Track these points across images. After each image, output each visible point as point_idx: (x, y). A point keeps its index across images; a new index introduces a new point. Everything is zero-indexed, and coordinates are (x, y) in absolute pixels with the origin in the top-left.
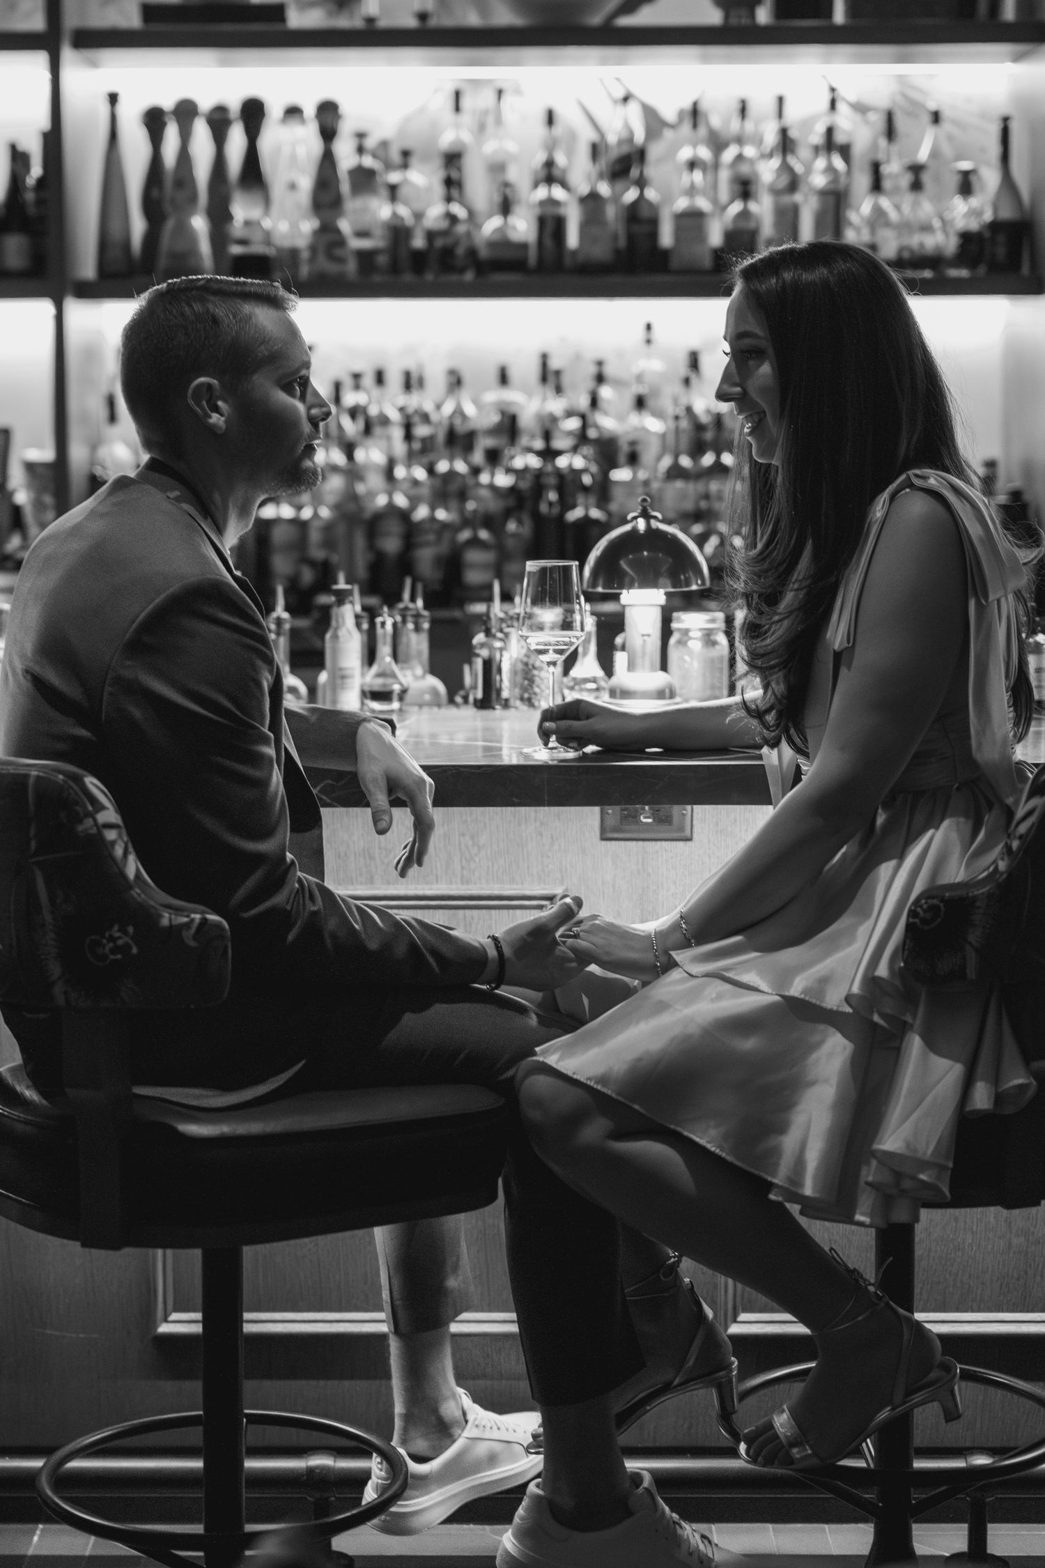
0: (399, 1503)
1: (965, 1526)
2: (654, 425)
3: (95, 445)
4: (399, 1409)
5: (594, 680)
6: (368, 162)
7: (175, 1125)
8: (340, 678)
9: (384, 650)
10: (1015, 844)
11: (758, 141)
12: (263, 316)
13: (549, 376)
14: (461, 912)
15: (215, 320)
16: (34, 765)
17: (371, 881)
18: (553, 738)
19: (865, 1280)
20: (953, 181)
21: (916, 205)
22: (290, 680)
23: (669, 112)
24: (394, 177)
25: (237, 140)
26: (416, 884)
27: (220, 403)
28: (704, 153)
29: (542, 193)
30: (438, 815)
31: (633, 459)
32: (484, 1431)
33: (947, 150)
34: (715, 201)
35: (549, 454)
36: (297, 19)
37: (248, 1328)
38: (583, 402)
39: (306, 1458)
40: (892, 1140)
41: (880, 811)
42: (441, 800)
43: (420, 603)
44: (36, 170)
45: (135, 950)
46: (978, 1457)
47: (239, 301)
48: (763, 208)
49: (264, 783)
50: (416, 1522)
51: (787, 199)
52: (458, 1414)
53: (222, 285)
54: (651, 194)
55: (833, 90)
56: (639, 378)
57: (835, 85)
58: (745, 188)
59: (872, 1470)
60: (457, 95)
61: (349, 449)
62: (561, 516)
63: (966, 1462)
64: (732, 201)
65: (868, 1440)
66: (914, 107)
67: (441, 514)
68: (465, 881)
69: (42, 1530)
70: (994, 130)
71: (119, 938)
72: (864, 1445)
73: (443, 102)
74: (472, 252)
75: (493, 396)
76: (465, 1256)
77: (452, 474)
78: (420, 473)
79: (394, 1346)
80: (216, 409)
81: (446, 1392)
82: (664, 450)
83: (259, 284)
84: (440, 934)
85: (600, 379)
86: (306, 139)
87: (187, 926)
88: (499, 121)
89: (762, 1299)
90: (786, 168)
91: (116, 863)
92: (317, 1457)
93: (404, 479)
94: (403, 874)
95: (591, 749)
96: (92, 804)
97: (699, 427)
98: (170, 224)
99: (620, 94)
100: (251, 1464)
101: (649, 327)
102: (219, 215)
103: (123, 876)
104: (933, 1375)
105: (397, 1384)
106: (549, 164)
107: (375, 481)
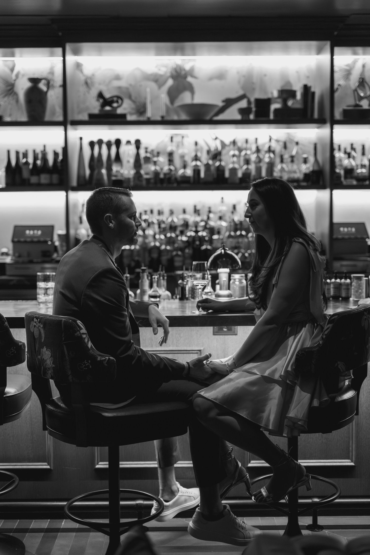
0: (162, 513)
1: (312, 517)
2: (224, 224)
3: (76, 229)
4: (161, 488)
5: (210, 292)
6: (148, 155)
7: (102, 413)
8: (143, 292)
9: (155, 285)
10: (324, 337)
11: (251, 149)
12: (124, 198)
13: (197, 211)
14: (176, 355)
15: (112, 199)
16: (63, 318)
17: (152, 346)
18: (201, 308)
19: (285, 453)
20: (302, 160)
21: (292, 166)
22: (130, 293)
23: (227, 142)
24: (155, 159)
25: (114, 149)
26: (164, 347)
27: (112, 221)
28: (237, 153)
29: (194, 163)
30: (170, 329)
31: (219, 233)
32: (183, 493)
33: (300, 152)
34: (239, 165)
35: (197, 232)
36: (129, 118)
37: (121, 466)
38: (205, 218)
39: (136, 501)
40: (292, 414)
41: (288, 327)
42: (171, 325)
43: (164, 272)
44: (61, 157)
45: (91, 367)
46: (316, 499)
47: (118, 194)
48: (252, 167)
49: (125, 322)
50: (166, 518)
51: (258, 165)
52: (176, 489)
53: (113, 190)
54: (223, 164)
55: (270, 136)
56: (220, 212)
57: (271, 135)
58: (247, 162)
59: (287, 503)
60: (172, 138)
61: (144, 230)
62: (200, 248)
63: (312, 500)
64: (244, 165)
65: (286, 496)
66: (291, 141)
67: (168, 248)
68: (177, 346)
69: (65, 521)
70: (312, 147)
71: (87, 364)
72: (285, 497)
73: (168, 139)
74: (176, 179)
75: (182, 216)
76: (178, 446)
77: (171, 237)
78: (163, 237)
79: (159, 471)
80: (111, 222)
81: (173, 483)
82: (226, 231)
83: (123, 190)
84: (172, 361)
85: (210, 212)
86: (132, 149)
87: (105, 360)
88: (183, 144)
89: (257, 457)
90: (258, 157)
91: (85, 343)
92: (138, 501)
93: (159, 239)
94: (161, 345)
95: (210, 311)
96: (79, 328)
97: (236, 224)
98: (96, 172)
99: (214, 137)
100: (122, 503)
101: (222, 198)
102: (109, 169)
103: (88, 347)
104: (304, 478)
105: (160, 481)
106: (196, 156)
107: (151, 239)
